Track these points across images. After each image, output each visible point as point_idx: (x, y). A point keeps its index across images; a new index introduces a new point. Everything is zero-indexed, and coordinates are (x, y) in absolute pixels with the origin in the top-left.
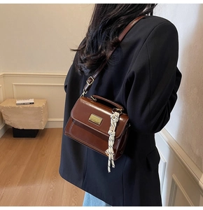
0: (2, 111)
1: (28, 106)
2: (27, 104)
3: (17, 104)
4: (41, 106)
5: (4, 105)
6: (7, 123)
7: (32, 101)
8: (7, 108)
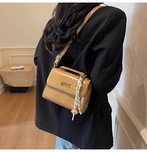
0: (2, 75)
1: (20, 70)
2: (19, 69)
3: (12, 70)
4: (28, 70)
5: (3, 70)
6: (6, 83)
7: (22, 67)
8: (5, 73)
